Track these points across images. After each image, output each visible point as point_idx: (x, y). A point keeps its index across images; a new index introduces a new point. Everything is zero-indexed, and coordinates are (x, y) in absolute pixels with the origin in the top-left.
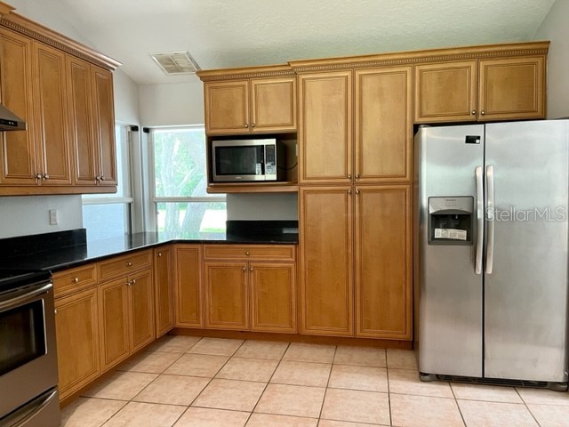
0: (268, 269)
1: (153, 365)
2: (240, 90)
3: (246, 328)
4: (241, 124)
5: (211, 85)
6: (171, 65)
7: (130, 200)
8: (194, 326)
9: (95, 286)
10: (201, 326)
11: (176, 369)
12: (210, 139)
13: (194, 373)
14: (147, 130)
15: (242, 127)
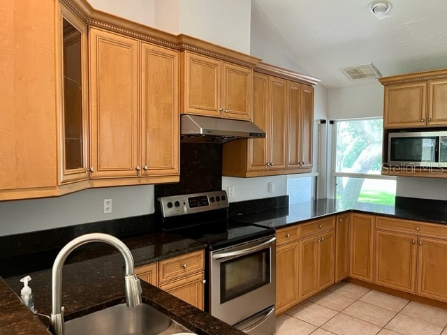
0: (437, 245)
1: (333, 304)
2: (419, 90)
3: (412, 291)
4: (417, 118)
5: (391, 88)
6: (356, 74)
7: (317, 174)
8: (366, 279)
9: (298, 240)
10: (370, 280)
11: (352, 311)
12: (387, 132)
13: (366, 319)
14: (332, 122)
15: (417, 122)
